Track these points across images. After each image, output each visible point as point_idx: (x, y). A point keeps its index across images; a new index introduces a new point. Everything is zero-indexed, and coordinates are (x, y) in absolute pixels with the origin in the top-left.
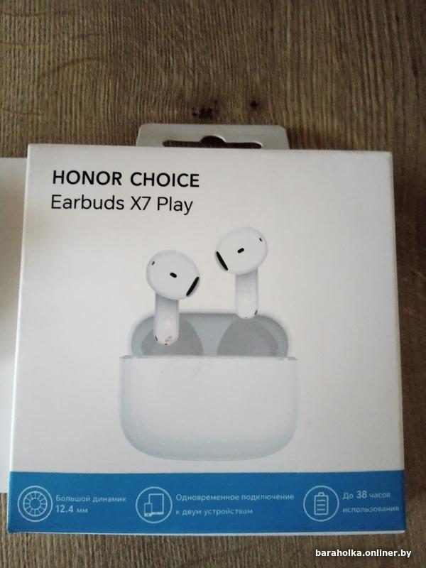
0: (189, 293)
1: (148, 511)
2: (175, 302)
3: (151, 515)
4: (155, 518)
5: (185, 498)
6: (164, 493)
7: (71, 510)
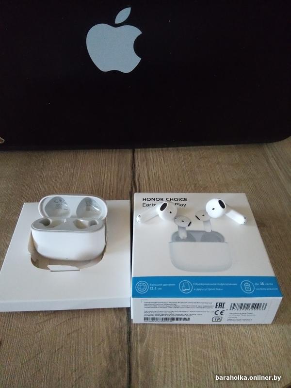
0: (189, 225)
1: (184, 289)
2: (184, 228)
3: (185, 290)
4: (186, 291)
5: (197, 284)
6: (189, 282)
7: (155, 289)
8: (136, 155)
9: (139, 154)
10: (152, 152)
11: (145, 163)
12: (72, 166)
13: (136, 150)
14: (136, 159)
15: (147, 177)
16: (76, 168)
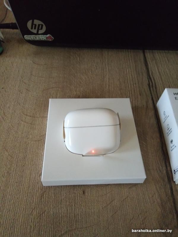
8: (146, 55)
9: (149, 55)
10: (158, 53)
11: (154, 62)
12: (101, 61)
13: (146, 51)
14: (147, 58)
15: (158, 74)
16: (104, 64)
